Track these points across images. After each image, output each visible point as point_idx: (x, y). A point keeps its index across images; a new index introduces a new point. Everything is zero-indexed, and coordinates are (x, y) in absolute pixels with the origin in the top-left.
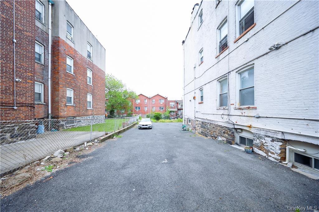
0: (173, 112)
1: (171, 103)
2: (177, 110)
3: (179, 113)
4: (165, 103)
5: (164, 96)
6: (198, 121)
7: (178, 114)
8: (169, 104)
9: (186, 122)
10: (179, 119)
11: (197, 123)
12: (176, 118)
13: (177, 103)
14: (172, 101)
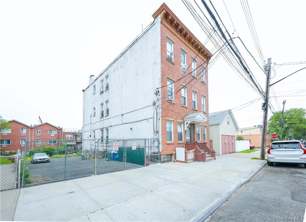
0: (71, 145)
1: (67, 136)
2: (75, 144)
3: (79, 147)
4: (58, 135)
5: (57, 126)
6: (92, 151)
7: (77, 149)
8: (64, 136)
9: (85, 153)
10: (78, 153)
11: (92, 152)
12: (74, 152)
13: (76, 136)
14: (69, 133)
